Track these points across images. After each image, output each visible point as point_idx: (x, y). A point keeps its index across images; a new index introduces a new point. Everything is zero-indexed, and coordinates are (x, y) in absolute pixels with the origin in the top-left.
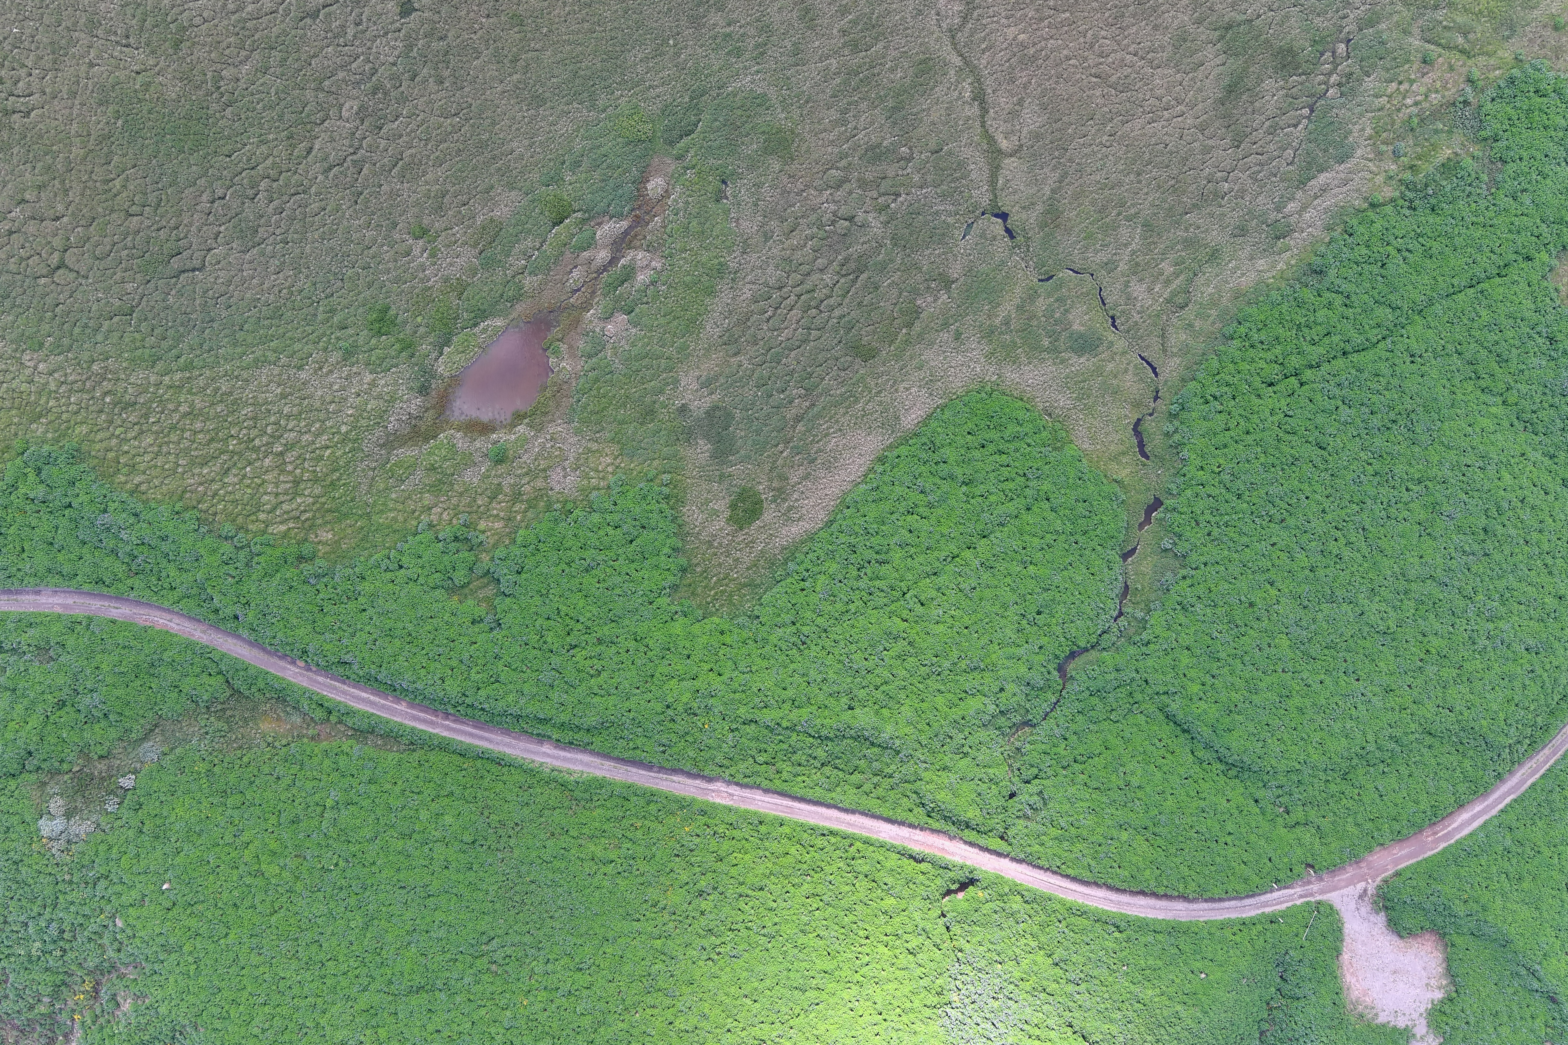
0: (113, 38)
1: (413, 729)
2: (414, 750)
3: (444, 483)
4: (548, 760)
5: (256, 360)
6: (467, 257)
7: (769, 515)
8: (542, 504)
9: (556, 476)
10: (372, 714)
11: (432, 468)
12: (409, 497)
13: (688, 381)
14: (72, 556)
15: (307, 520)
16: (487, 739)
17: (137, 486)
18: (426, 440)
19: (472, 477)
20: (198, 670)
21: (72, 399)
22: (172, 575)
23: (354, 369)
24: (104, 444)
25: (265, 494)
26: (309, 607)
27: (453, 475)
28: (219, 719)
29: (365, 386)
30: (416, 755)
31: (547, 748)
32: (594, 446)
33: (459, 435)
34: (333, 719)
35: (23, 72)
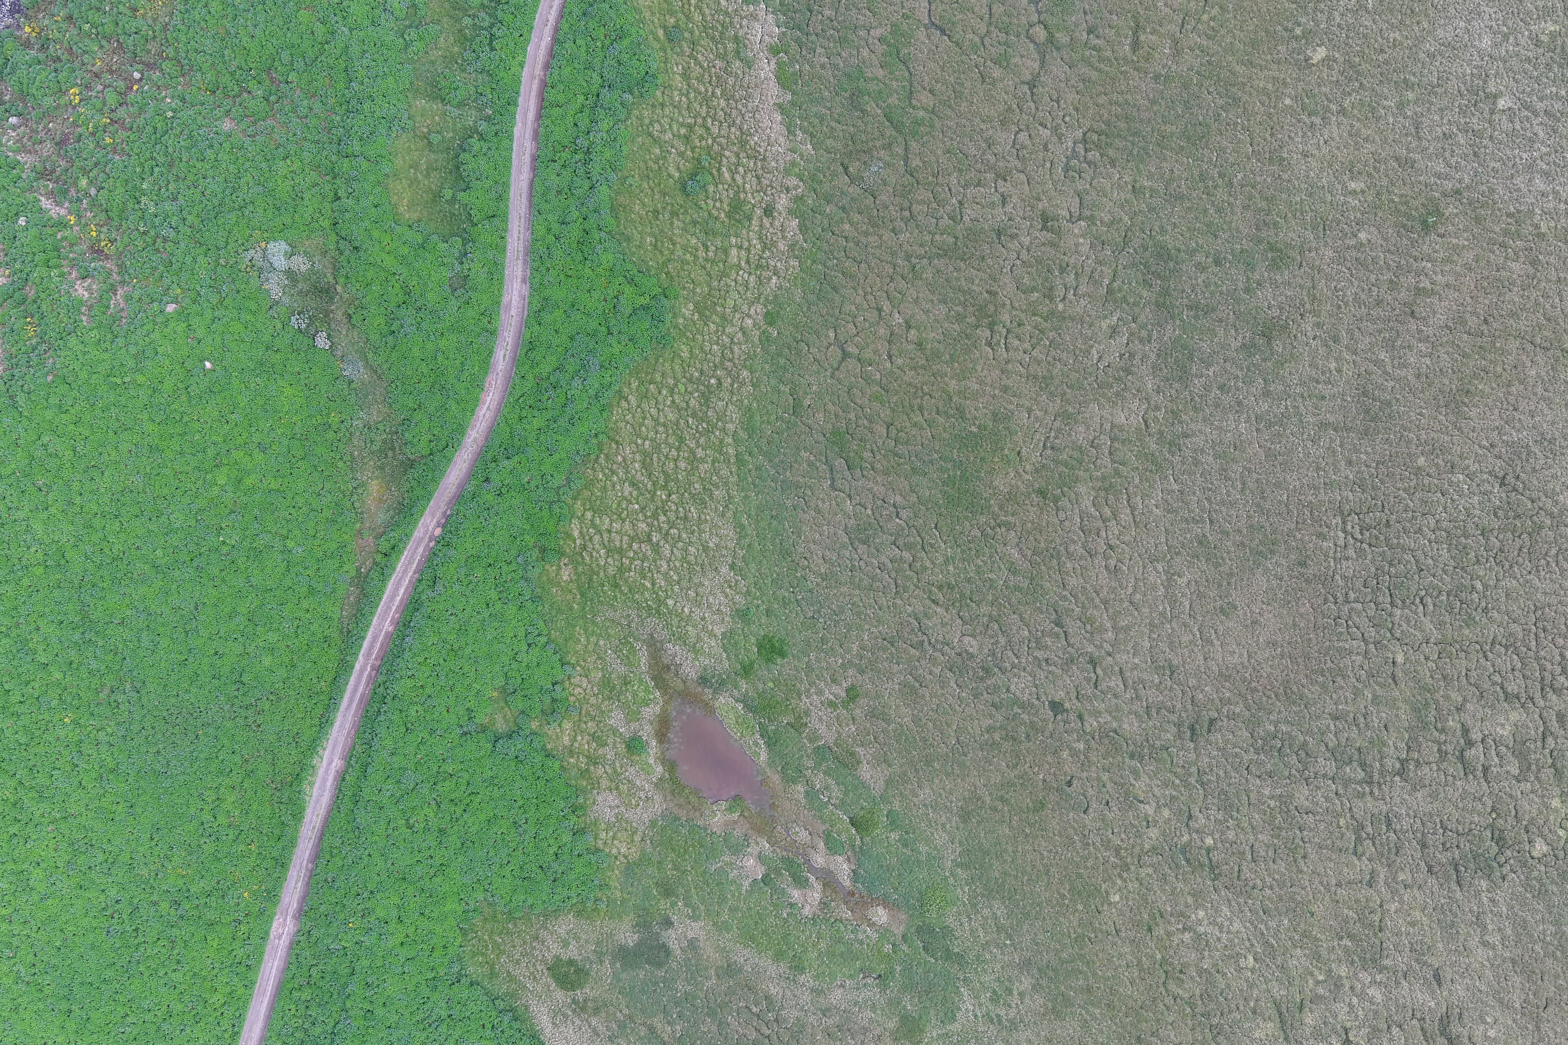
0: (1053, 434)
1: (363, 638)
2: (342, 632)
3: (611, 692)
4: (325, 763)
5: (742, 527)
6: (827, 736)
7: (560, 995)
8: (585, 784)
9: (611, 799)
10: (380, 599)
11: (626, 682)
12: (599, 658)
13: (696, 929)
14: (558, 325)
15: (583, 558)
16: (349, 706)
17: (626, 400)
18: (654, 678)
19: (616, 718)
20: (436, 432)
21: (715, 347)
22: (535, 421)
23: (727, 619)
24: (669, 372)
25: (611, 521)
26: (494, 554)
27: (619, 701)
28: (384, 442)
29: (710, 627)
30: (335, 635)
31: (337, 763)
32: (637, 838)
33: (658, 709)
34: (379, 558)
35: (1027, 346)
